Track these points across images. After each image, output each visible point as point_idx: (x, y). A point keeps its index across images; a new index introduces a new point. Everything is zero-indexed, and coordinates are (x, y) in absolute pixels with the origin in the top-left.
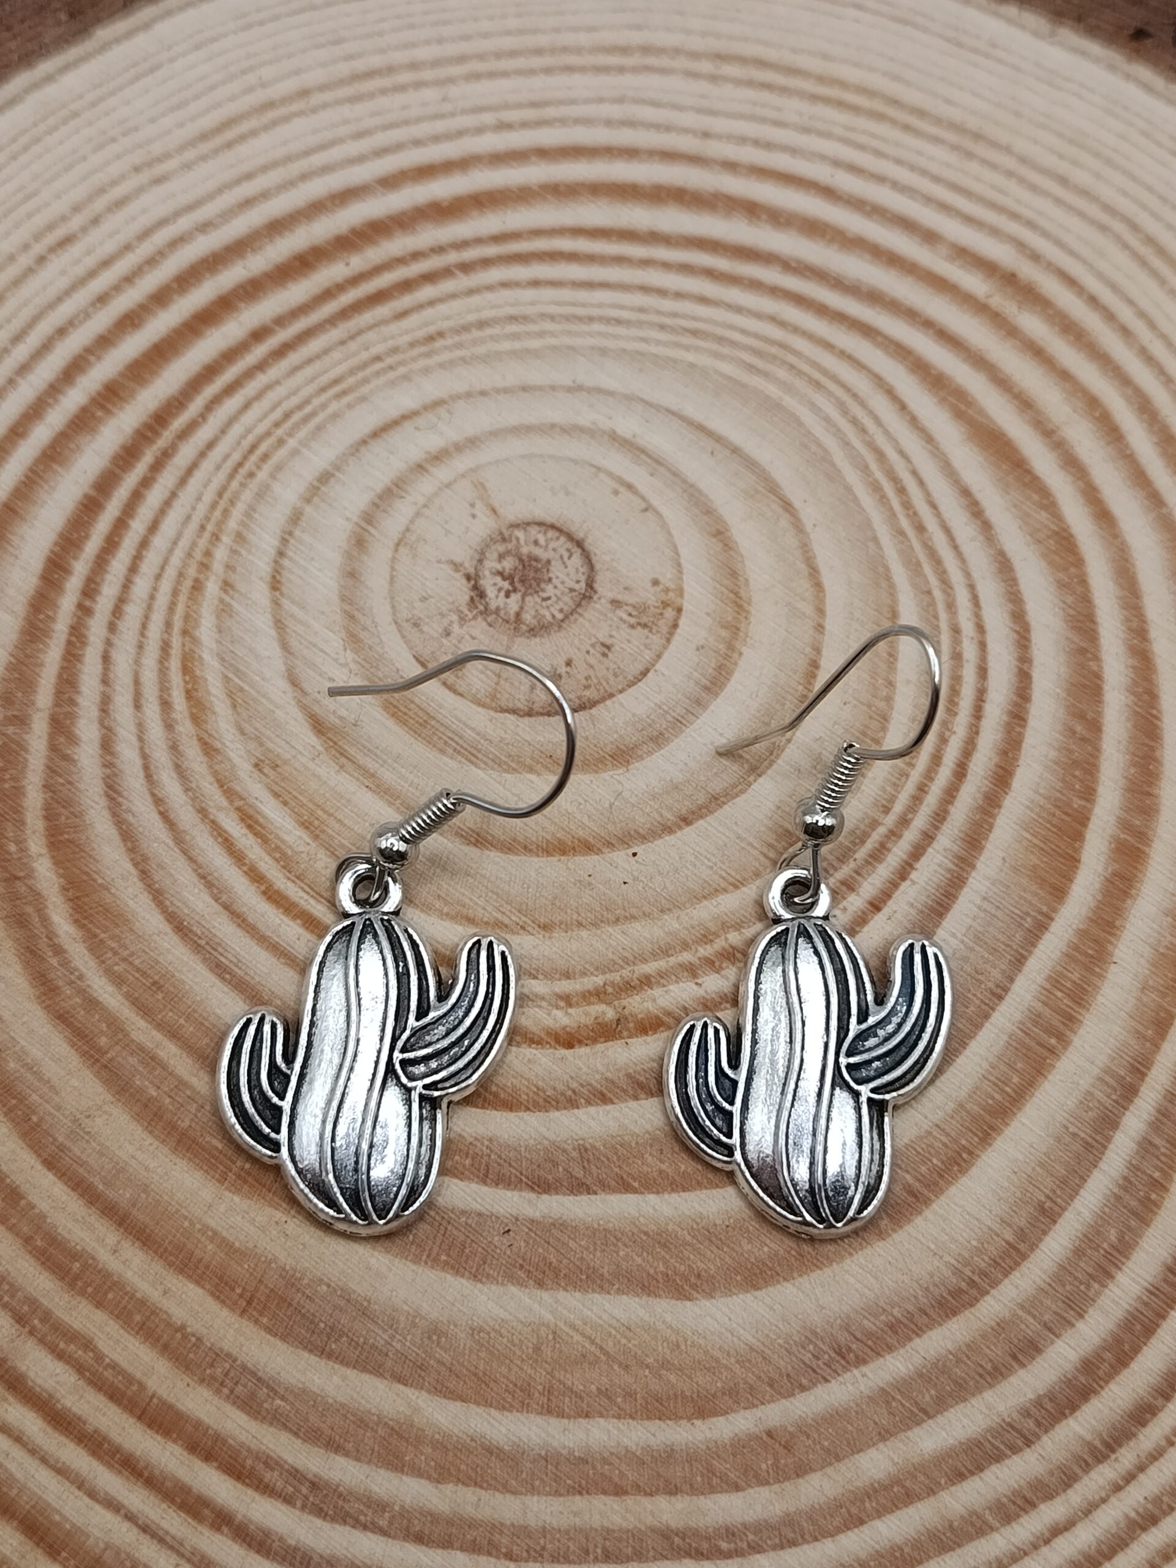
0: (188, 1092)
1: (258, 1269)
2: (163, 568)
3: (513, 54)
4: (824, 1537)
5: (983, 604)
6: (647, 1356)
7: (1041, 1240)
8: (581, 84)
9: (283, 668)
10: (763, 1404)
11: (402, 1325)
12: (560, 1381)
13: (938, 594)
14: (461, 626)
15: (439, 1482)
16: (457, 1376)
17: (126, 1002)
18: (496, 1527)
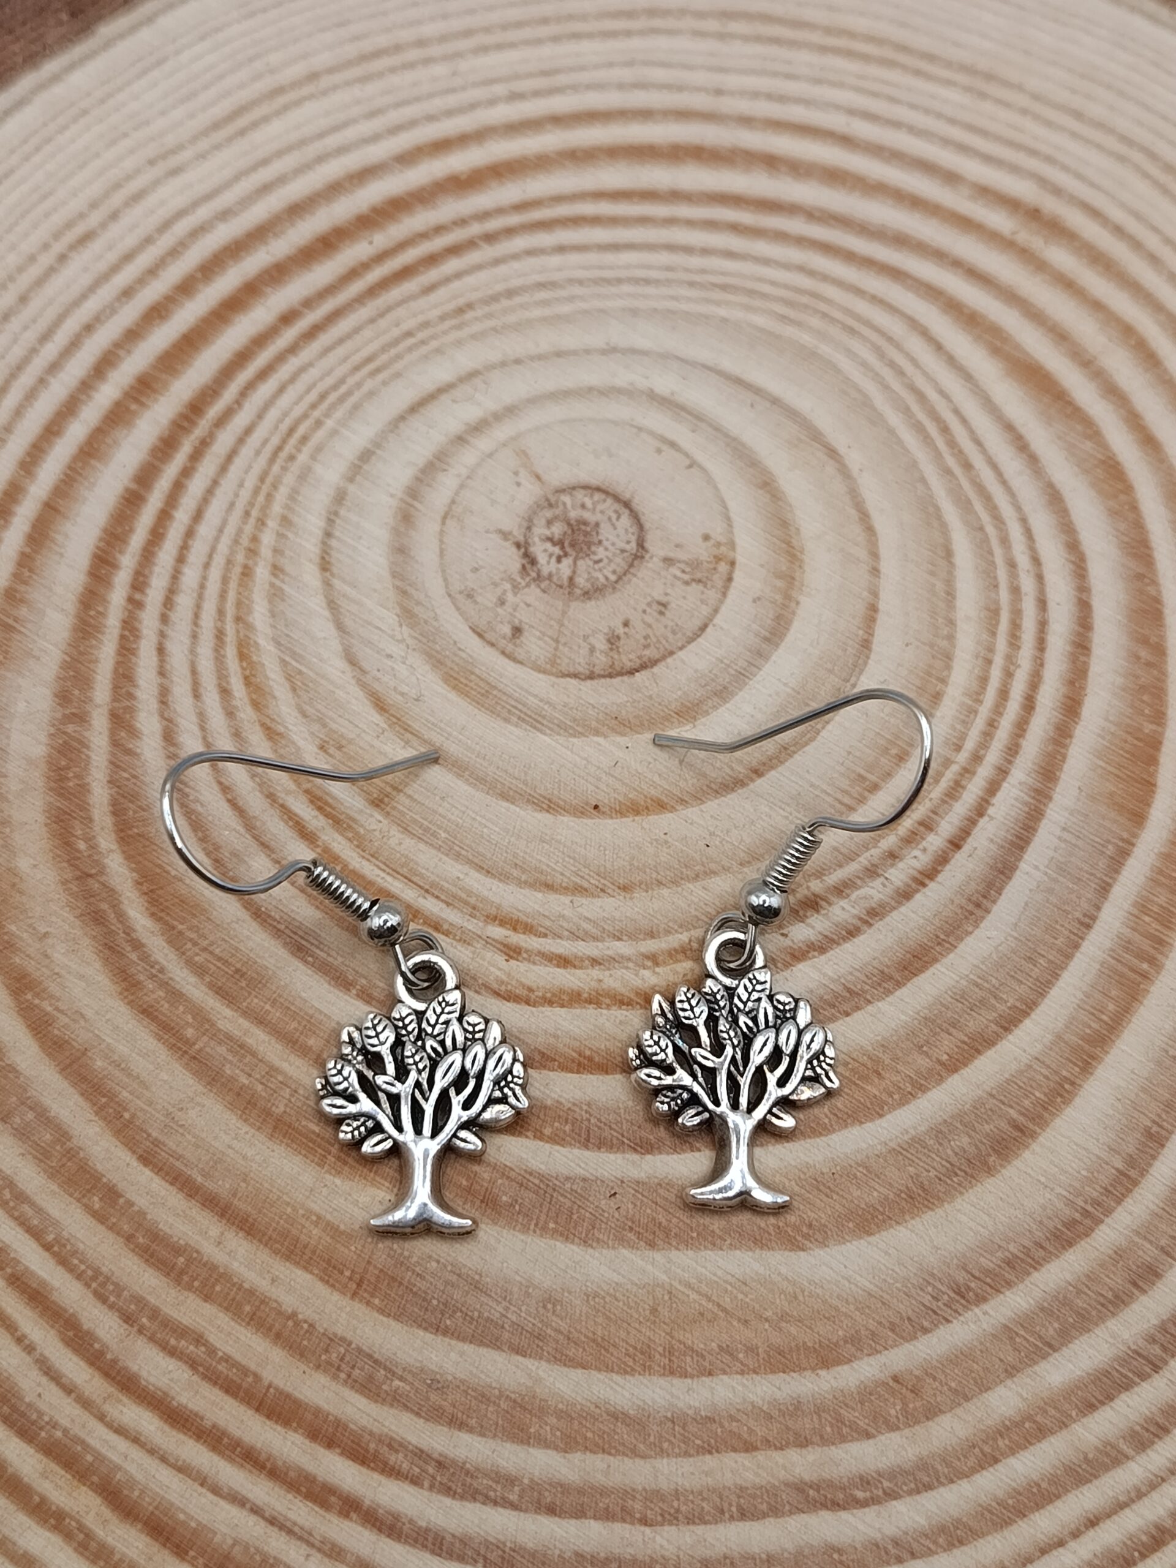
0: (280, 1078)
1: (366, 1251)
2: (210, 556)
3: (519, 25)
4: (959, 1478)
5: (1036, 538)
6: (765, 1309)
7: (1150, 1165)
8: (590, 50)
9: (340, 648)
10: (887, 1349)
11: (516, 1296)
12: (680, 1342)
13: (990, 530)
14: (515, 594)
15: (566, 1452)
16: (576, 1343)
17: (210, 992)
18: (628, 1493)
